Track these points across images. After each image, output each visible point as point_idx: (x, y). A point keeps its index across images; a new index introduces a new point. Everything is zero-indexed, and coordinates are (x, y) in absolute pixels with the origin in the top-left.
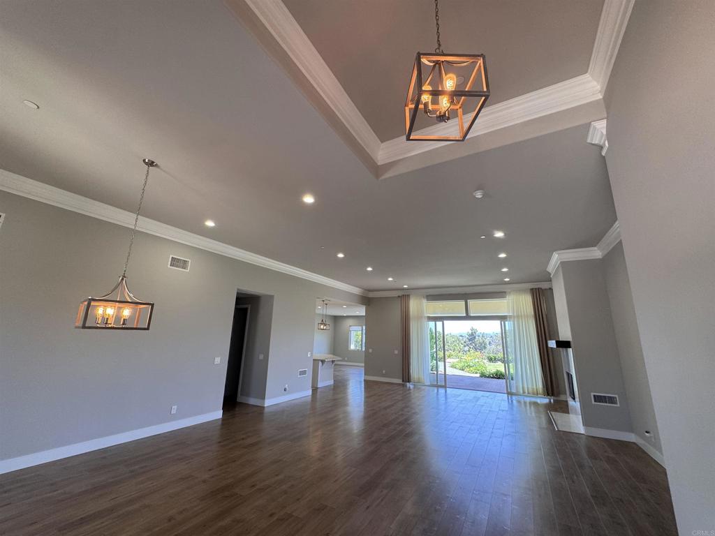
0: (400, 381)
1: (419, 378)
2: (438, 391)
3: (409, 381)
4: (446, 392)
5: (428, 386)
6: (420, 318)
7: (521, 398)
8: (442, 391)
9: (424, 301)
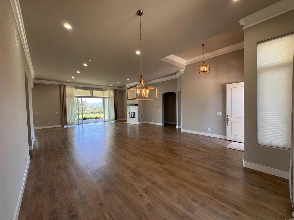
0: (60, 126)
1: (72, 123)
2: (79, 126)
3: (66, 124)
4: (83, 126)
5: (76, 125)
6: (72, 96)
7: (109, 122)
8: (81, 126)
9: (74, 89)
